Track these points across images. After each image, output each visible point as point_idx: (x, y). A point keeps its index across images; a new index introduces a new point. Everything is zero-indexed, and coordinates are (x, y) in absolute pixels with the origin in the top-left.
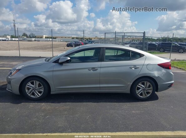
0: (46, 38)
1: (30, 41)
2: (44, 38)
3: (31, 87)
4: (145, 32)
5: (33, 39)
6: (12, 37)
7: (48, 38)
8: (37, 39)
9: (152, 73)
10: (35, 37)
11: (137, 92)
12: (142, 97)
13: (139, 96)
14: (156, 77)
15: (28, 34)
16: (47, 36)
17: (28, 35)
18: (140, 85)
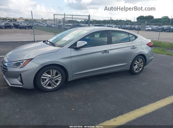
3: (47, 77)
4: (89, 15)
11: (134, 68)
13: (135, 71)
18: (136, 62)
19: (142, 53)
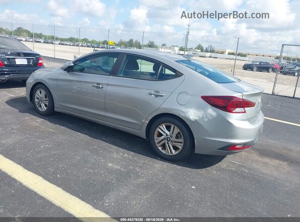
0: (229, 54)
1: (203, 57)
2: (227, 53)
5: (208, 54)
6: (181, 49)
7: (233, 54)
8: (213, 55)
9: (184, 109)
10: (212, 51)
11: (157, 140)
12: (163, 152)
13: (160, 148)
14: (190, 120)
15: (205, 46)
16: (232, 51)
17: (204, 48)
18: (162, 128)
19: (181, 115)
